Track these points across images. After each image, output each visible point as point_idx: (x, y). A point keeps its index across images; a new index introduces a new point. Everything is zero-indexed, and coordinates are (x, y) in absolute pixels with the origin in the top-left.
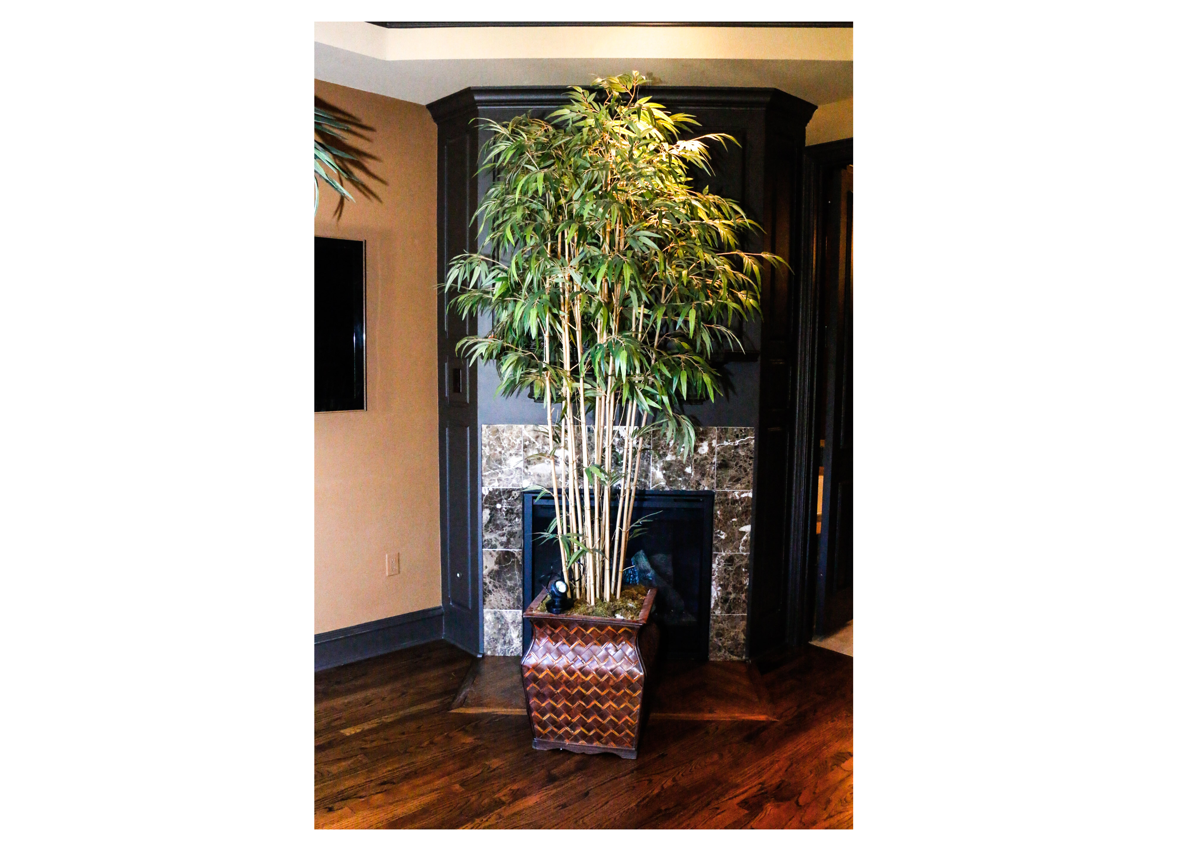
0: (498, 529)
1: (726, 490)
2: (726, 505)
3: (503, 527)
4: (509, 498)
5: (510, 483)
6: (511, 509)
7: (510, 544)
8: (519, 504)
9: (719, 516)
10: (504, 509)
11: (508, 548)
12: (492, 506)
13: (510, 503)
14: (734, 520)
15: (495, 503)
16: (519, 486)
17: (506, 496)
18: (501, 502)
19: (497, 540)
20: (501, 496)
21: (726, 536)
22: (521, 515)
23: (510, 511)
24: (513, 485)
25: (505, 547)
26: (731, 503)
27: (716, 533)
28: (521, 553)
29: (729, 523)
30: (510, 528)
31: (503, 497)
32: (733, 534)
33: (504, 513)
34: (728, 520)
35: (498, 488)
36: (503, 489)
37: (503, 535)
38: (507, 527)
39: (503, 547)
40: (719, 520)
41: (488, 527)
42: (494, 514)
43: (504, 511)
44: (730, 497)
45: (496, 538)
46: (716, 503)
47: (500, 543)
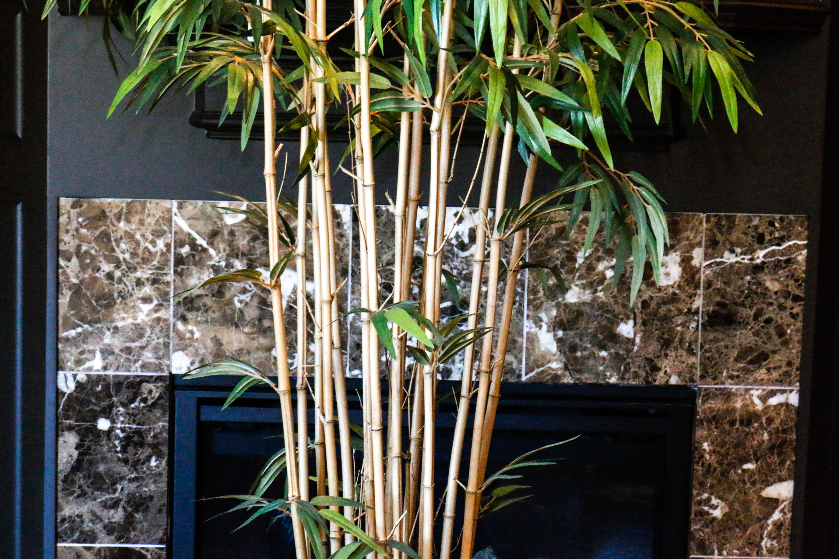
0: (99, 489)
1: (727, 386)
2: (727, 427)
3: (114, 483)
4: (133, 401)
5: (136, 361)
6: (138, 432)
7: (134, 529)
8: (159, 419)
9: (707, 457)
10: (118, 431)
11: (127, 542)
12: (85, 424)
13: (135, 415)
14: (749, 466)
15: (95, 418)
16: (162, 370)
17: (124, 395)
18: (110, 412)
19: (96, 518)
20: (111, 396)
21: (727, 510)
22: (165, 449)
23: (136, 439)
24: (144, 367)
25: (118, 539)
26: (741, 422)
27: (700, 503)
28: (164, 553)
29: (734, 476)
30: (134, 485)
31: (115, 399)
32: (746, 504)
33: (117, 442)
34: (733, 466)
35: (102, 373)
36: (115, 377)
37: (115, 505)
38: (125, 483)
39: (113, 537)
40: (709, 469)
41: (73, 482)
42: (89, 448)
43: (117, 437)
44: (738, 405)
45: (93, 513)
46: (701, 421)
47: (105, 527)
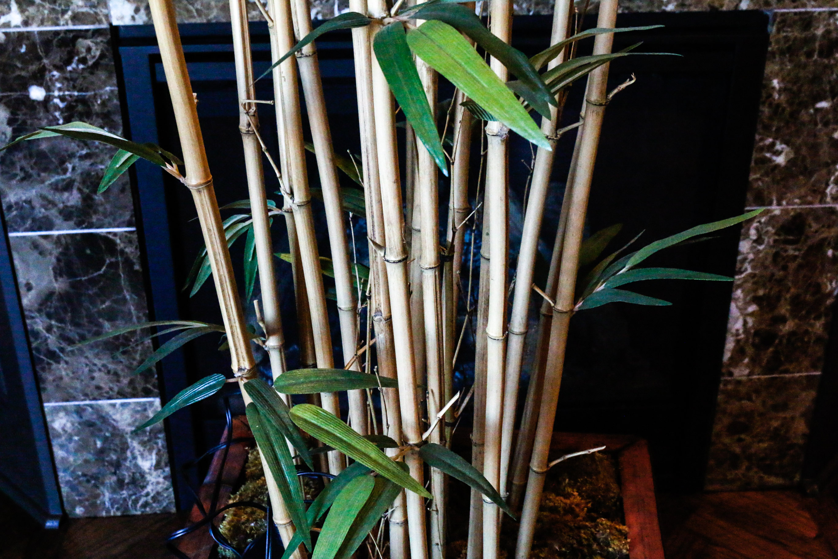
0: (45, 170)
1: (809, 9)
2: (803, 59)
3: (62, 162)
4: (69, 62)
5: (64, 12)
6: (82, 100)
7: (96, 212)
8: (105, 84)
9: (776, 96)
10: (57, 101)
11: (90, 226)
12: (14, 95)
13: (74, 80)
14: (823, 104)
15: (25, 86)
16: (100, 22)
17: (57, 56)
18: (42, 77)
19: (49, 203)
20: (39, 59)
21: (792, 156)
22: (118, 119)
23: (80, 108)
24: (76, 18)
25: (79, 225)
26: (821, 54)
27: (762, 149)
28: (135, 236)
29: (804, 116)
30: (87, 163)
31: (45, 61)
32: (814, 148)
33: (57, 114)
34: (805, 105)
35: (23, 29)
36: (40, 33)
37: (68, 186)
38: (76, 161)
39: (72, 223)
40: (777, 108)
41: (13, 164)
42: (24, 122)
43: (57, 108)
44: (820, 32)
45: (44, 198)
46: (773, 54)
47: (61, 212)
